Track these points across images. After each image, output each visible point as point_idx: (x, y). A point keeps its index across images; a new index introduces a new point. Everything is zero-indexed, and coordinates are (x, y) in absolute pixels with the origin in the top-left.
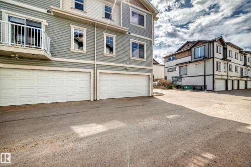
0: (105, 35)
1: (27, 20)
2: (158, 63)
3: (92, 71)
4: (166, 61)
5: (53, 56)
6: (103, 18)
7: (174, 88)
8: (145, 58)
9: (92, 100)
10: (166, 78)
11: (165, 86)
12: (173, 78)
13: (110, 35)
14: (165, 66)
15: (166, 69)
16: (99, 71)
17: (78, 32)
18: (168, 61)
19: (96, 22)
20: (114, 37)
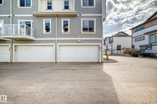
0: (63, 20)
1: (26, 22)
2: (127, 35)
3: (54, 44)
4: (134, 31)
5: (35, 38)
6: (63, 10)
7: (140, 56)
8: (95, 31)
9: (54, 62)
10: (133, 47)
11: (130, 54)
12: (141, 46)
13: (66, 19)
14: (132, 36)
15: (134, 39)
16: (58, 44)
17: (47, 22)
18: (135, 32)
19: (55, 13)
20: (69, 20)
